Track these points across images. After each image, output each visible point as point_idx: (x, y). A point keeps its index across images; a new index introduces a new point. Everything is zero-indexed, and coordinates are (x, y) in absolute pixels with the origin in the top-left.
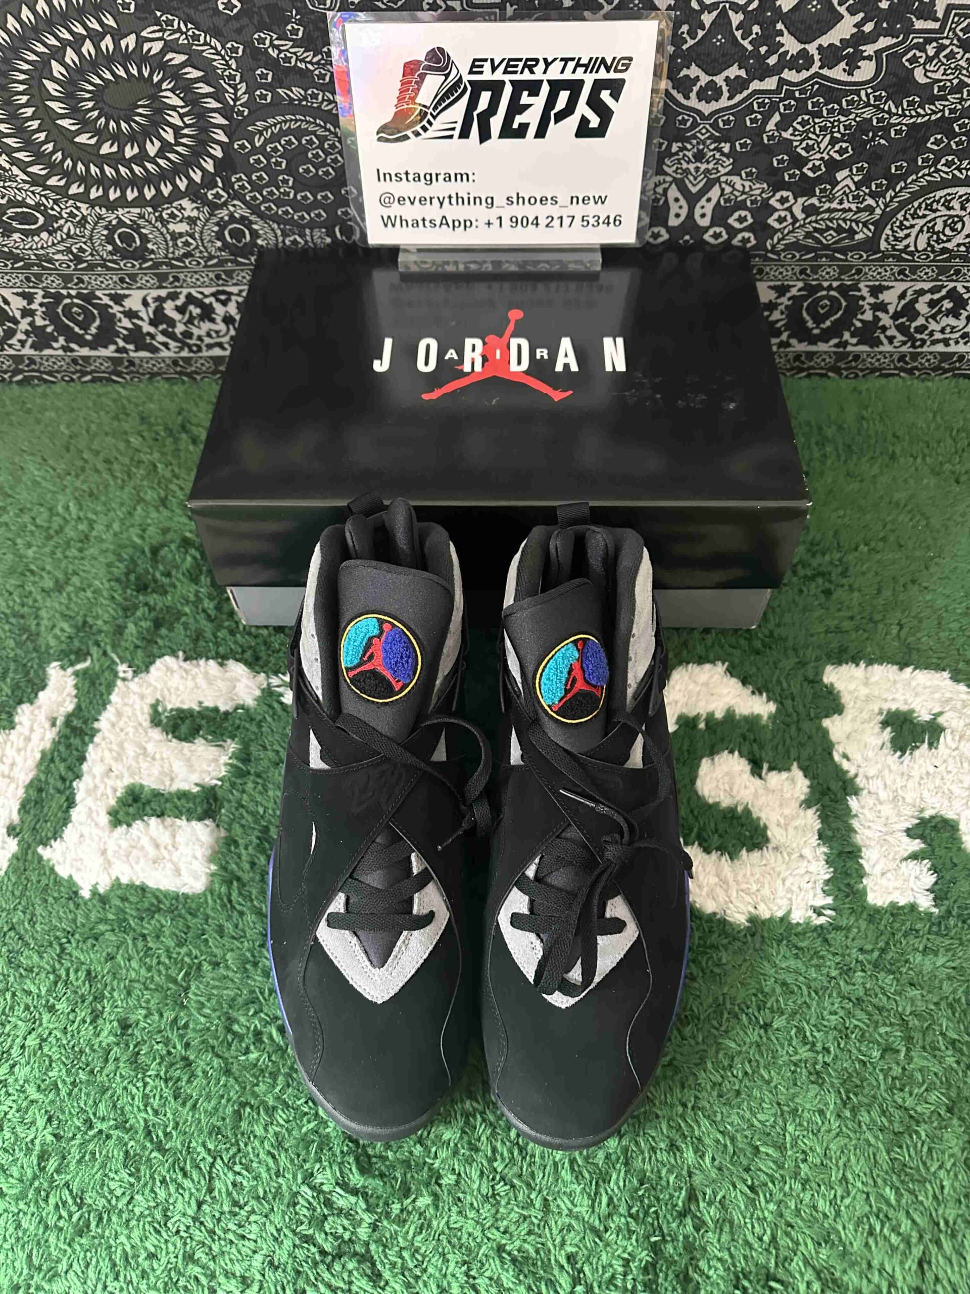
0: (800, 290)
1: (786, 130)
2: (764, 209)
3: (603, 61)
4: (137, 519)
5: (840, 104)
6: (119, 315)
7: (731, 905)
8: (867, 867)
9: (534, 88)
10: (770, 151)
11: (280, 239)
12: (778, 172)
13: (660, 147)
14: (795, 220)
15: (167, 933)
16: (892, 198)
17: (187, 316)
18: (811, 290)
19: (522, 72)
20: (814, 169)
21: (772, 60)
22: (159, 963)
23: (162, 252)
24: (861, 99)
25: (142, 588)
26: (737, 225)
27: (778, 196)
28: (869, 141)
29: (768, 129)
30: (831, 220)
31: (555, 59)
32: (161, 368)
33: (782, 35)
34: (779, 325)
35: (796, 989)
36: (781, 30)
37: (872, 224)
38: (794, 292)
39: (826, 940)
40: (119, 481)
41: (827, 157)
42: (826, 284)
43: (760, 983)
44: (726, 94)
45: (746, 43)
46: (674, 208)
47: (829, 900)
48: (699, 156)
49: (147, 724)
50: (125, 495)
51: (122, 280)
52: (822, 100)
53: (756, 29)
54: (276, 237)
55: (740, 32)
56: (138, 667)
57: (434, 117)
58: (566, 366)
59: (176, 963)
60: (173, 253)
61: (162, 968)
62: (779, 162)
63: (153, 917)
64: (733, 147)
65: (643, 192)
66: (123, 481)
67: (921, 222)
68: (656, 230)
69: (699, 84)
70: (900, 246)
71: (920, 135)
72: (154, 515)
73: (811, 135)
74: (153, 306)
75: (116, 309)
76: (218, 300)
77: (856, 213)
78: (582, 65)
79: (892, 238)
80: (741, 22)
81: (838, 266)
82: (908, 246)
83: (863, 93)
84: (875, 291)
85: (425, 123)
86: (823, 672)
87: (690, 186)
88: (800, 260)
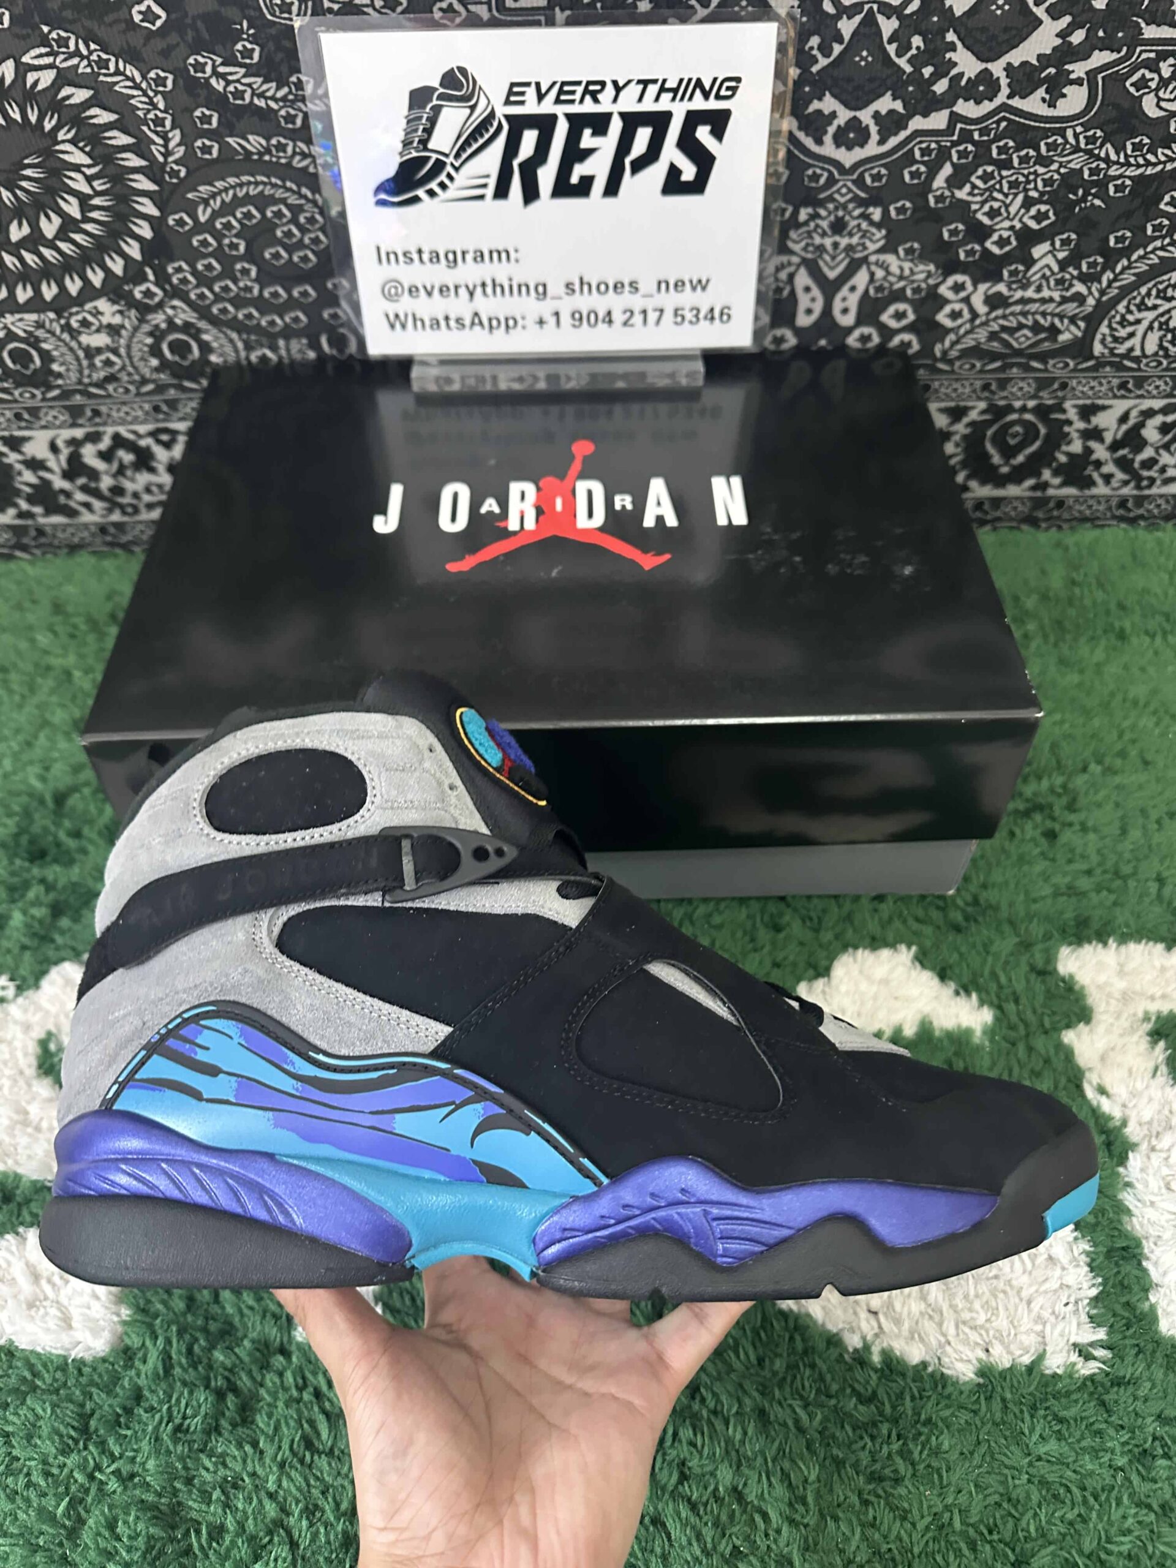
0: (983, 412)
1: (960, 188)
2: (931, 301)
3: (699, 83)
4: (37, 752)
5: (1037, 149)
6: (18, 467)
7: (948, 1348)
8: (1154, 1274)
9: (599, 124)
10: (938, 218)
11: (243, 354)
12: (948, 248)
13: (783, 214)
14: (974, 315)
15: (45, 1431)
16: (1110, 283)
17: (115, 466)
18: (997, 412)
19: (582, 101)
20: (1002, 242)
21: (941, 87)
22: (29, 1485)
23: (73, 376)
24: (1067, 142)
25: (38, 855)
26: (893, 324)
27: (950, 281)
28: (1078, 202)
29: (935, 185)
30: (1024, 314)
31: (629, 82)
32: (82, 539)
33: (954, 50)
34: (953, 462)
35: (1062, 1491)
36: (953, 43)
37: (1083, 319)
38: (973, 415)
39: (1103, 1404)
40: (17, 698)
41: (1018, 226)
42: (1017, 404)
43: (1004, 1483)
44: (875, 137)
45: (903, 63)
46: (803, 301)
47: (1101, 1334)
48: (838, 227)
49: (31, 1071)
50: (21, 718)
51: (18, 417)
52: (1011, 144)
53: (917, 41)
54: (236, 351)
55: (894, 45)
56: (24, 979)
57: (457, 169)
58: (660, 519)
59: (57, 1484)
60: (89, 376)
61: (32, 1494)
62: (953, 233)
63: (23, 1403)
64: (886, 213)
65: (761, 278)
66: (23, 697)
67: (1150, 315)
68: (779, 332)
69: (836, 123)
70: (1121, 349)
71: (1148, 193)
72: (63, 744)
73: (996, 194)
74: (65, 452)
75: (13, 458)
76: (159, 442)
77: (1060, 304)
78: (669, 90)
79: (1109, 339)
80: (896, 32)
81: (1036, 379)
82: (1132, 349)
83: (1069, 133)
84: (1087, 412)
85: (443, 177)
86: (1056, 959)
87: (825, 270)
88: (982, 371)
